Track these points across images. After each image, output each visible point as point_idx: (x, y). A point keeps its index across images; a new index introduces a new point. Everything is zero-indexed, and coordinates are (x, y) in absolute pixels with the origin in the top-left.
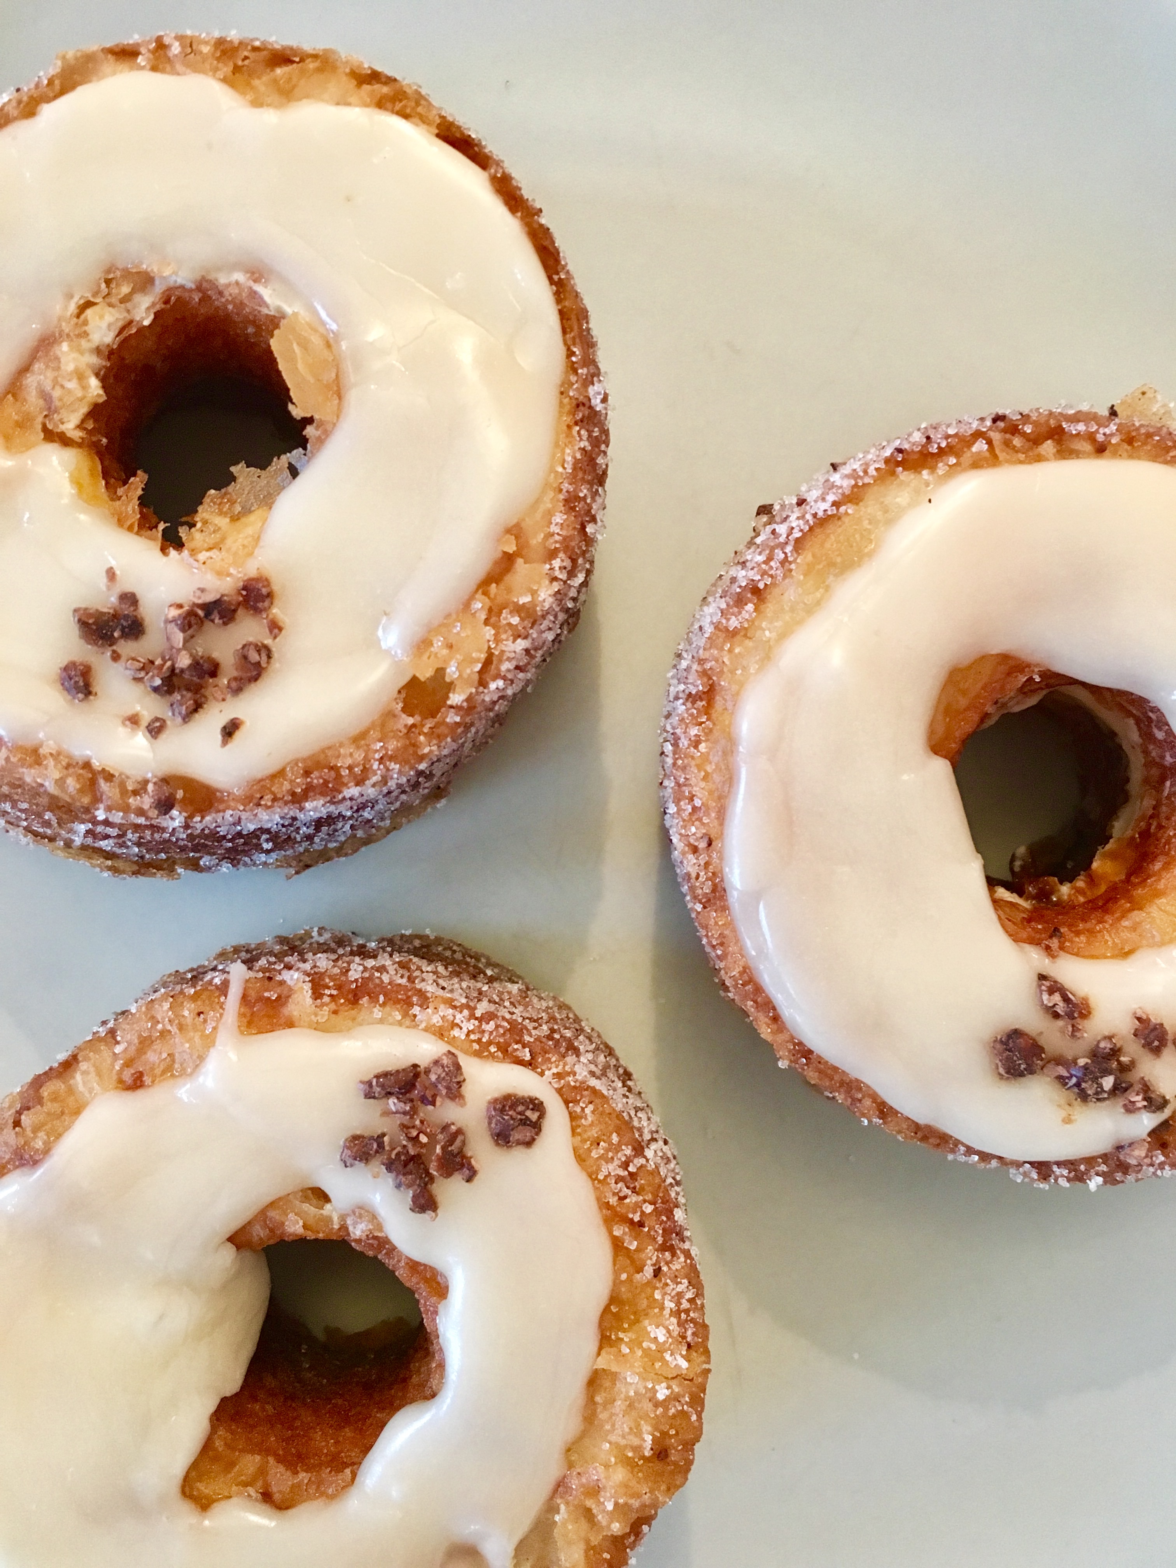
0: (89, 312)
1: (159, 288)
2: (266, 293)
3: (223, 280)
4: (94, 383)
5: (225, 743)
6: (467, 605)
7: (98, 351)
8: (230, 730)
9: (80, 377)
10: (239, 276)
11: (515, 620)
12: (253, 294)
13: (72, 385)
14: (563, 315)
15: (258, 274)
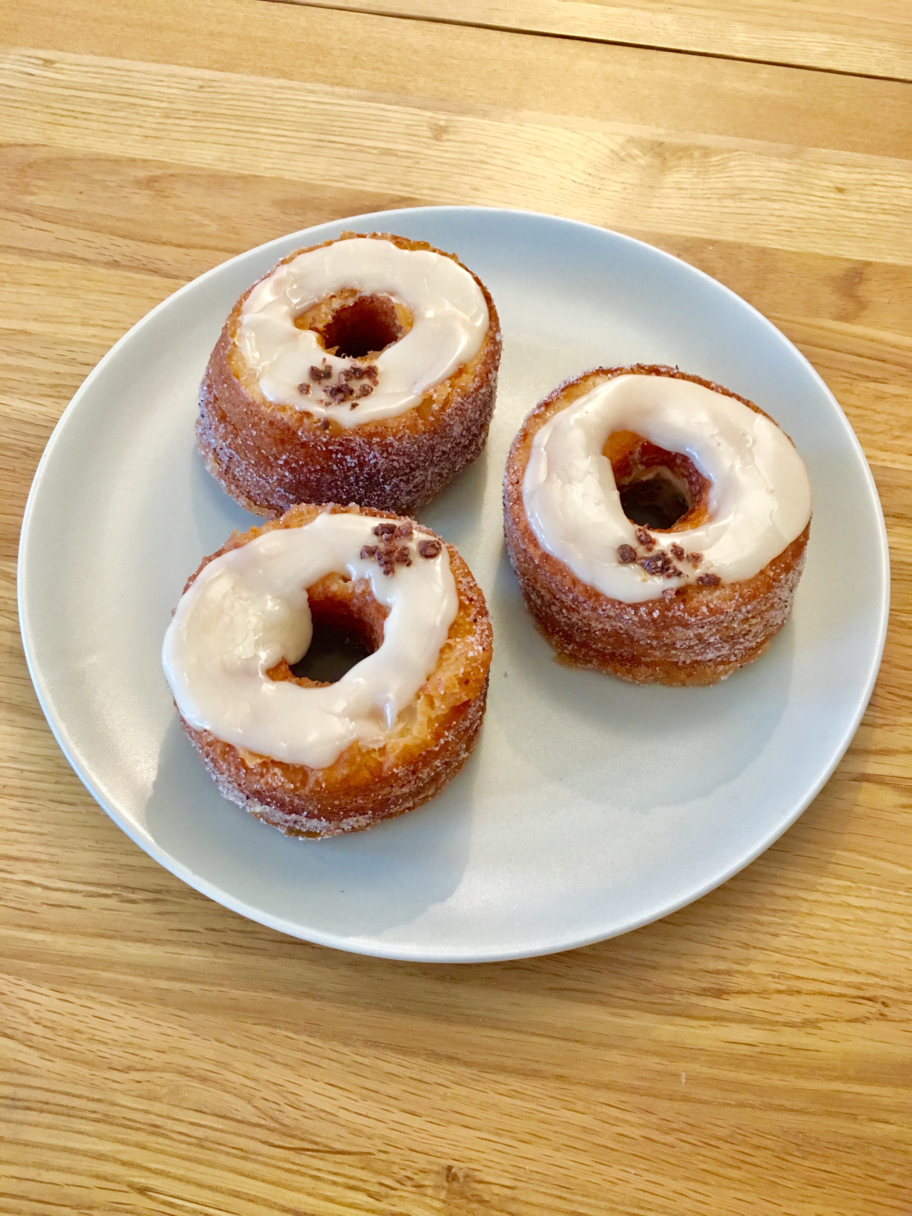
0: (333, 299)
1: (358, 295)
2: (393, 299)
3: (380, 295)
4: (330, 317)
5: (351, 409)
6: (444, 382)
7: (333, 310)
8: (354, 406)
9: (326, 314)
10: (385, 294)
11: (459, 390)
12: (389, 299)
13: (323, 316)
14: (490, 316)
15: (392, 294)
